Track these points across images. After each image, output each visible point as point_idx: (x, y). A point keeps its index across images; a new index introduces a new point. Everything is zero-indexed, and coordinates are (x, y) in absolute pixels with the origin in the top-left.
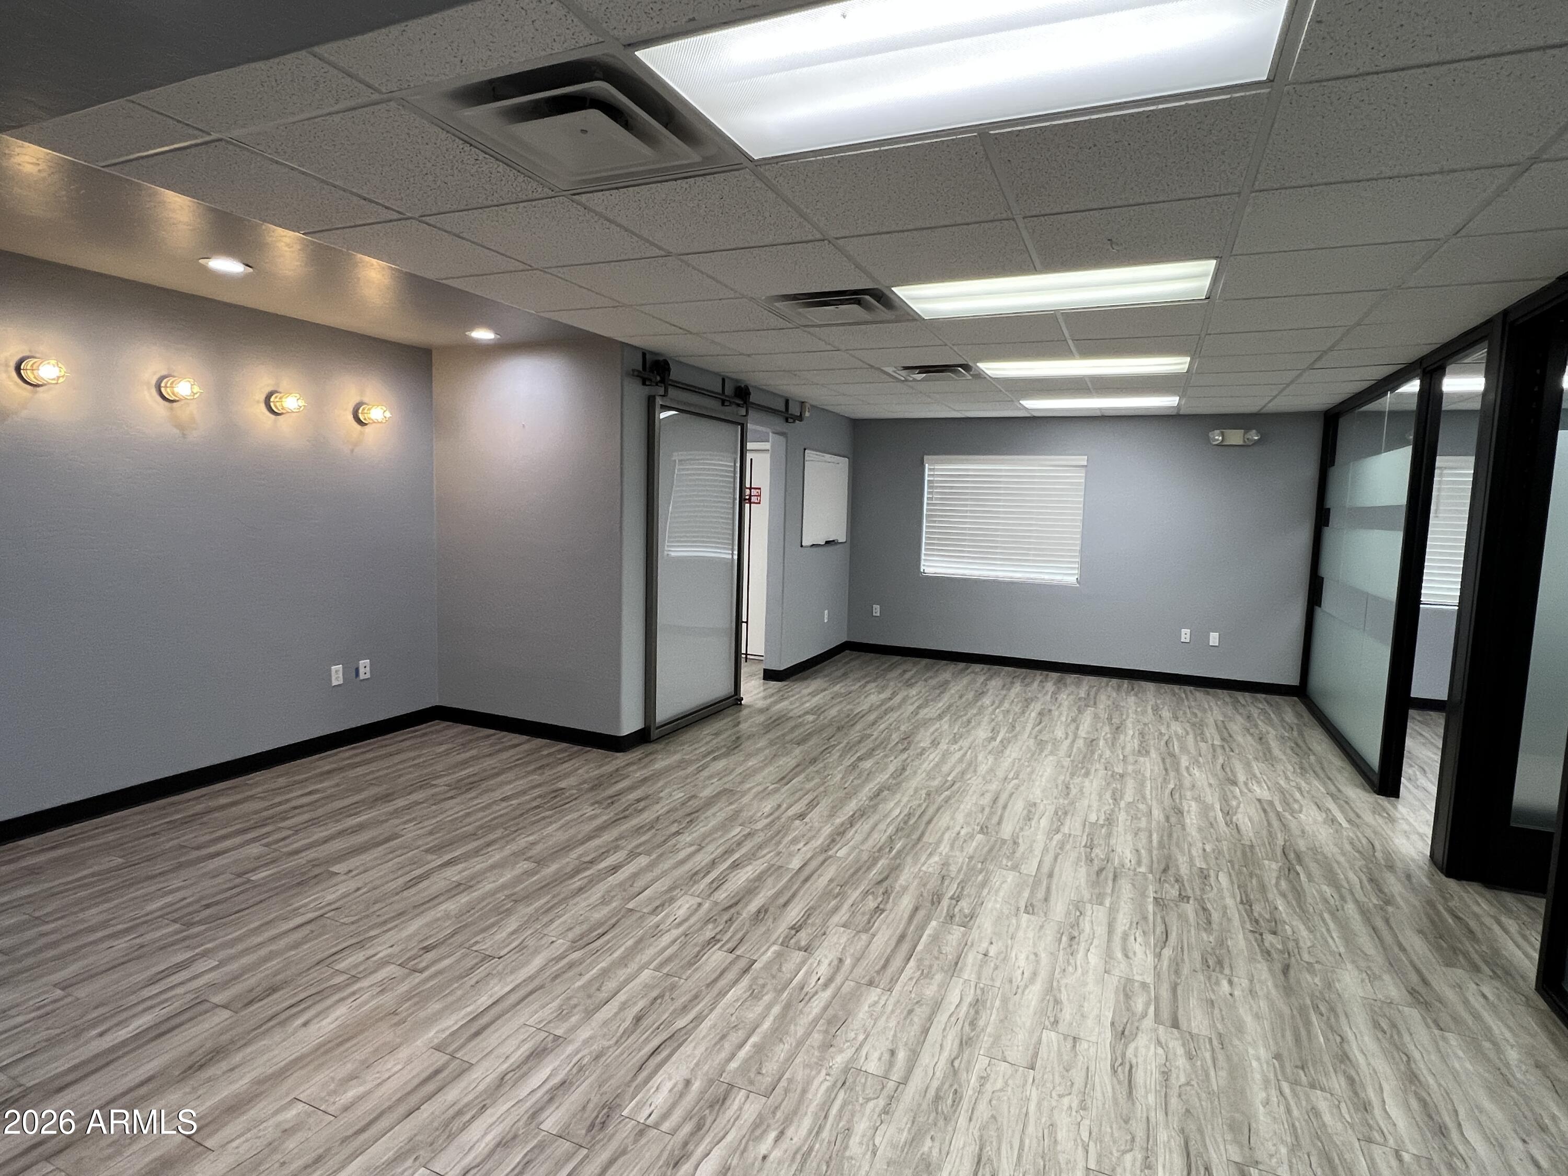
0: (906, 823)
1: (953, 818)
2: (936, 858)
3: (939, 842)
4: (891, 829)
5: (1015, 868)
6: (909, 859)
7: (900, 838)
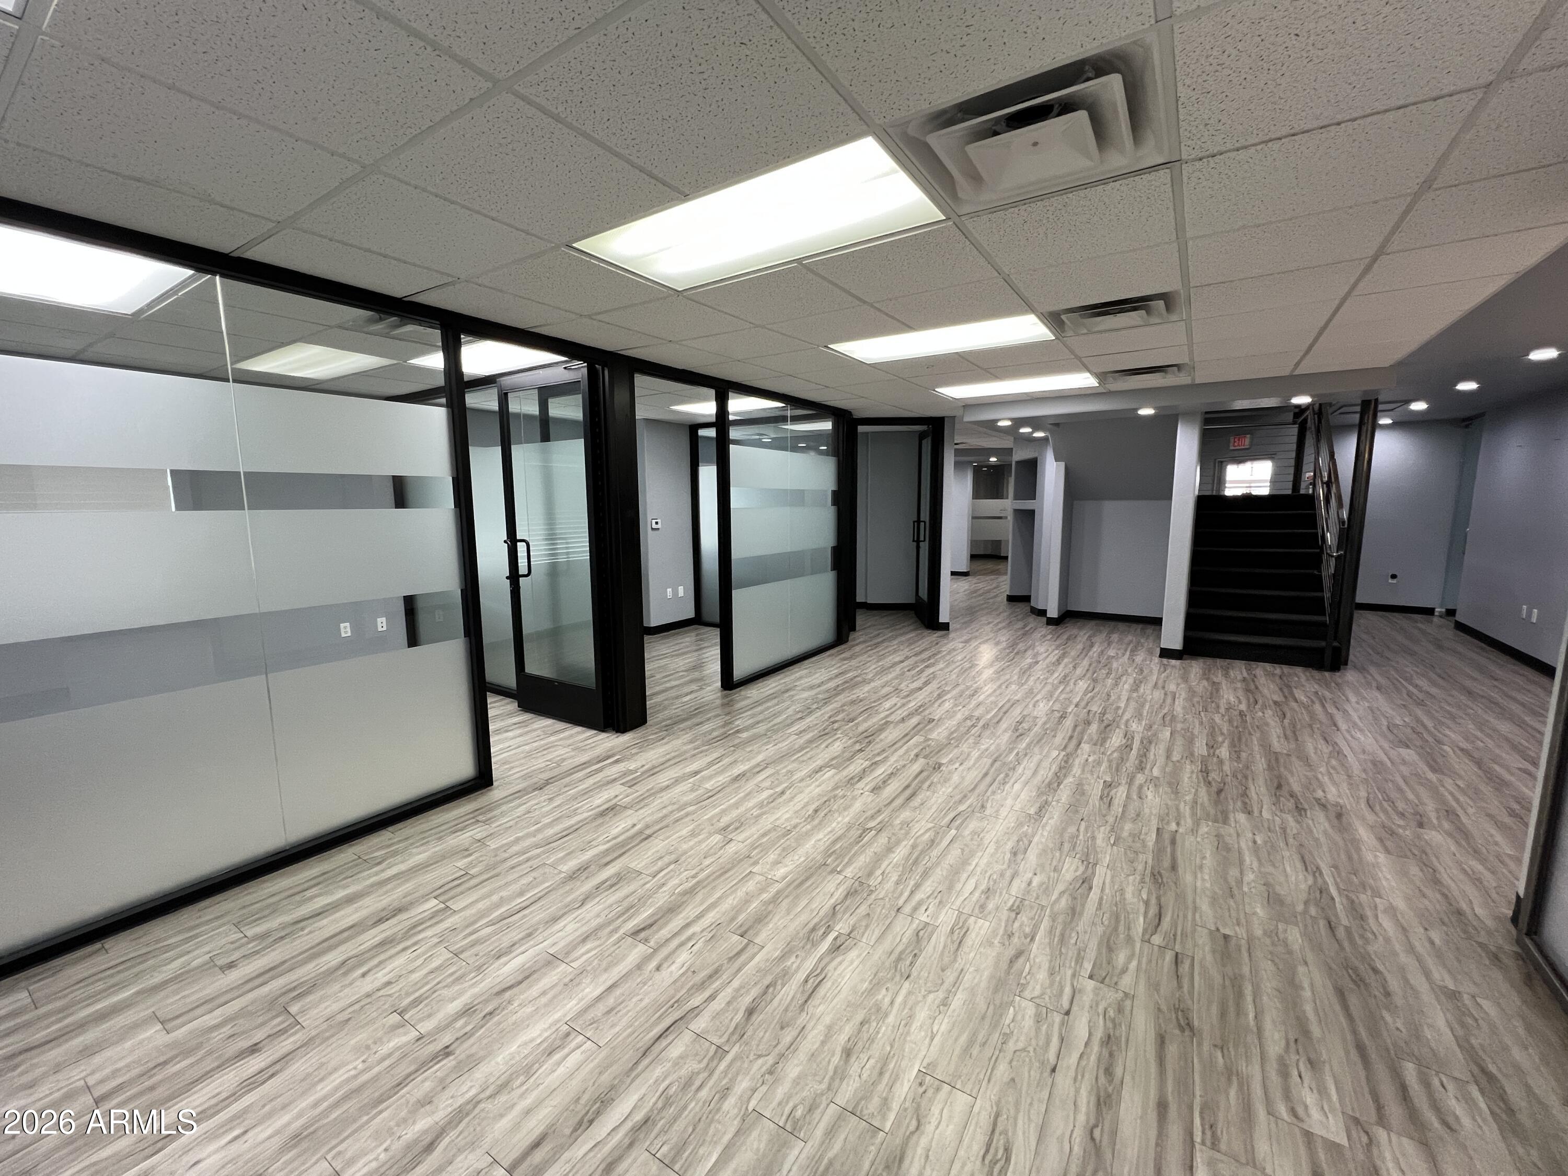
0: (1007, 775)
1: (963, 778)
2: (983, 747)
3: (980, 757)
4: (1020, 770)
5: (927, 740)
6: (1003, 748)
7: (1011, 762)
